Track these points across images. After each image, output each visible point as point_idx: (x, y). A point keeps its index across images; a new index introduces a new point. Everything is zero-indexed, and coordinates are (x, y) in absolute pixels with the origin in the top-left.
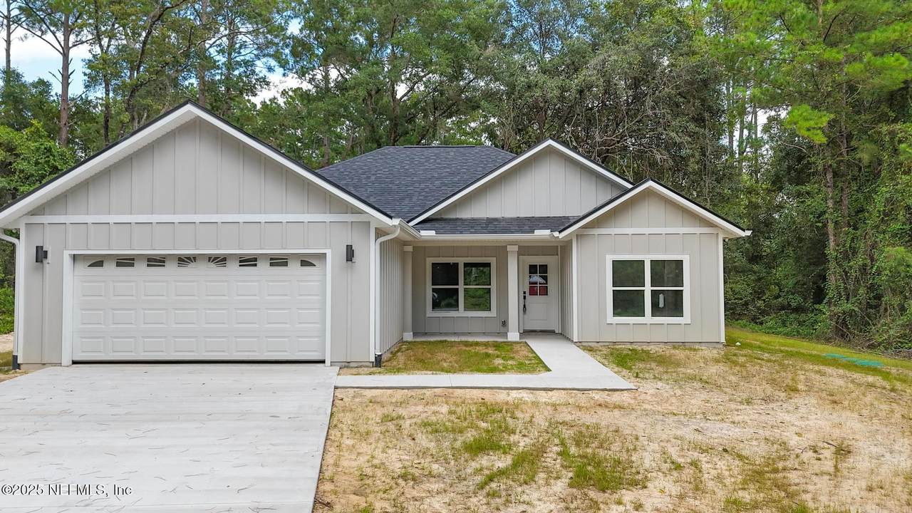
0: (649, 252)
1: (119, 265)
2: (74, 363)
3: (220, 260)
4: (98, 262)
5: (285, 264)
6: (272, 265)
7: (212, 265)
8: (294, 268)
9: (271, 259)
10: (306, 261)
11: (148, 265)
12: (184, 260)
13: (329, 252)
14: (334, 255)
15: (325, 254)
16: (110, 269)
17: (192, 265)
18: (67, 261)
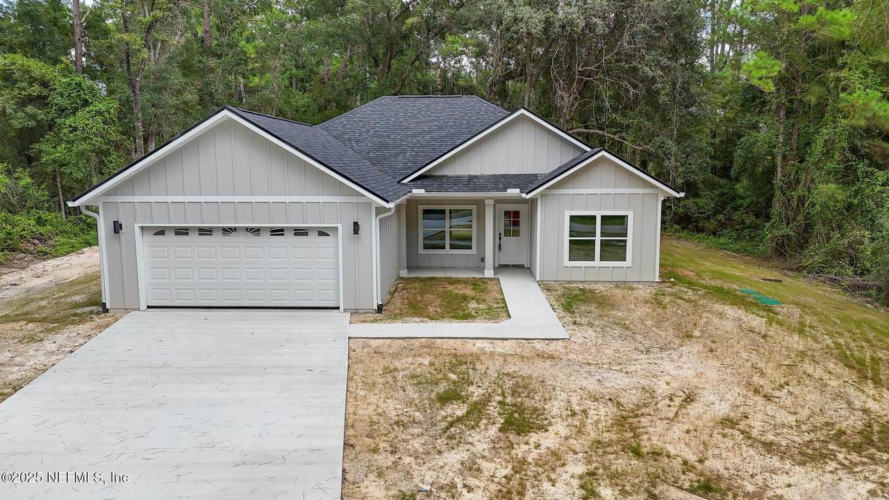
0: (600, 209)
1: (177, 233)
2: (149, 307)
3: (256, 231)
4: (161, 232)
5: (306, 234)
6: (295, 234)
7: (249, 234)
8: (313, 238)
9: (295, 230)
10: (322, 233)
11: (200, 234)
12: (227, 231)
13: (340, 226)
14: (344, 229)
15: (337, 227)
16: (170, 238)
17: (234, 234)
18: (138, 232)
